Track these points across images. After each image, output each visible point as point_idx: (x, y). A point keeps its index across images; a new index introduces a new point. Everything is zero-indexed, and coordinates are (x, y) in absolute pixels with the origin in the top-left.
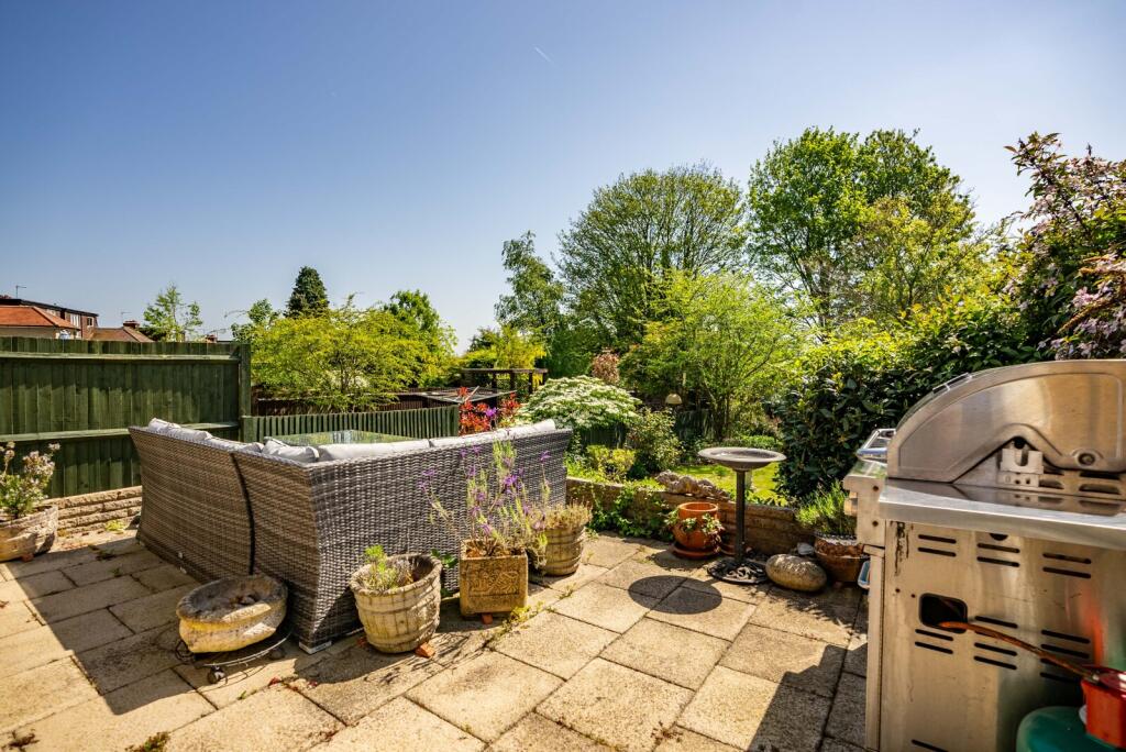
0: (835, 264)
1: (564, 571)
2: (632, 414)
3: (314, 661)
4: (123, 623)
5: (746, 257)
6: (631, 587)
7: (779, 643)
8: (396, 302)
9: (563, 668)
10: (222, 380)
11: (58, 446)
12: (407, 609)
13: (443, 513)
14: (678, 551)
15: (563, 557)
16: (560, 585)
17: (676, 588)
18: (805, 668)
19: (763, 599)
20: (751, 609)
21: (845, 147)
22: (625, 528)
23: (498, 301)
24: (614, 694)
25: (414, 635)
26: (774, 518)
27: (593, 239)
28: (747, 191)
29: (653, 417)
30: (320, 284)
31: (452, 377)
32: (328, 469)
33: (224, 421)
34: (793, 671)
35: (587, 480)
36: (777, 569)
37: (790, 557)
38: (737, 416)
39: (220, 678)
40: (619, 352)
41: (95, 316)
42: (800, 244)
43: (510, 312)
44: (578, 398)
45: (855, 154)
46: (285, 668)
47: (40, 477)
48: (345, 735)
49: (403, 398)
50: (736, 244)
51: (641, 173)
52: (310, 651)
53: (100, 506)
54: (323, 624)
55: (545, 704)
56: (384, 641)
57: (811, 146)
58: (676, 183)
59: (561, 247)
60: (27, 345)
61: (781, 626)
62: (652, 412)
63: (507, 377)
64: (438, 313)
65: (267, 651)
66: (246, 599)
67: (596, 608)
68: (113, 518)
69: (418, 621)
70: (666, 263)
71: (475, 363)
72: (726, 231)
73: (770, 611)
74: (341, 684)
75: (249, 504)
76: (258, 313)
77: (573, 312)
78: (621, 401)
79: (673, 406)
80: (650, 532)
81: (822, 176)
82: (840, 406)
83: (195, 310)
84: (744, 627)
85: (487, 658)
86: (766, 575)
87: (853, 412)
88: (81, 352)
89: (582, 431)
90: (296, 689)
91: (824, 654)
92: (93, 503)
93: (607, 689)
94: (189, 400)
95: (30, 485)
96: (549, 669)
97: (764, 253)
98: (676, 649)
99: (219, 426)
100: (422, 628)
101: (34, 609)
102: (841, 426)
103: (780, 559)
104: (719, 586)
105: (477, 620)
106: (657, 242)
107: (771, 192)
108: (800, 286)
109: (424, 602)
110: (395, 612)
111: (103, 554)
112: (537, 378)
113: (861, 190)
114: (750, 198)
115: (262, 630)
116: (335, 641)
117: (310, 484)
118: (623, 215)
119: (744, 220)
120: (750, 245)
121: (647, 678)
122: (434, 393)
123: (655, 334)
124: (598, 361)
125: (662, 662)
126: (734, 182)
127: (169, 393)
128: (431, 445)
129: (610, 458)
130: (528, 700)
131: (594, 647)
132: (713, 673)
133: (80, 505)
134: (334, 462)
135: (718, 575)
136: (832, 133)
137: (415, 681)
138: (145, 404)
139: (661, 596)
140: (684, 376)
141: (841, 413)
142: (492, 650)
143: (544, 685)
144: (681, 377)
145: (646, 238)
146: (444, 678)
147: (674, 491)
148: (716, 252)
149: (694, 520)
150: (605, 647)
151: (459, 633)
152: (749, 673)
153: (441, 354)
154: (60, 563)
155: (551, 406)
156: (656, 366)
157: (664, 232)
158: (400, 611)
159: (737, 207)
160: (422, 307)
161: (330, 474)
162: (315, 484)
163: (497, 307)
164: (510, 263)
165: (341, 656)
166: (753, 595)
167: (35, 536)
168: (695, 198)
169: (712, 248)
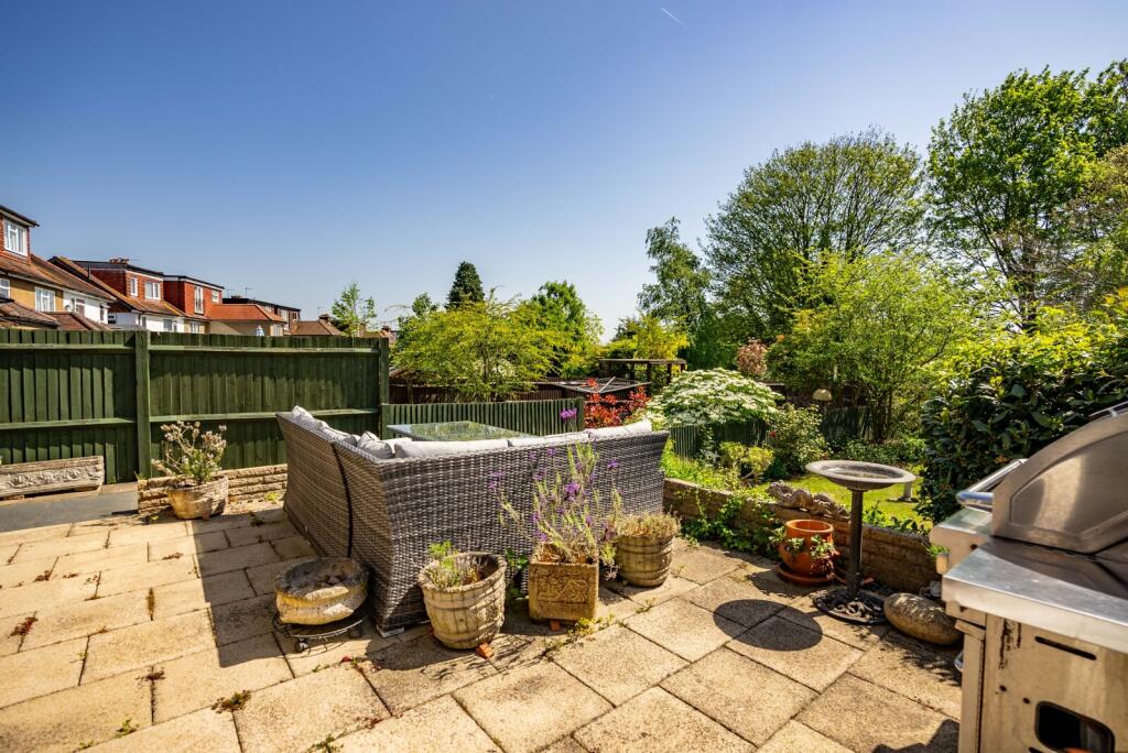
0: (1043, 236)
1: (648, 582)
2: (773, 410)
3: (385, 645)
4: (251, 585)
5: (924, 234)
6: (718, 609)
7: (880, 705)
8: (545, 292)
9: (616, 692)
10: (365, 371)
11: (225, 428)
12: (465, 609)
13: (514, 514)
14: (782, 572)
15: (648, 568)
16: (642, 597)
17: (771, 616)
18: (908, 744)
19: (874, 644)
20: (856, 655)
21: (1066, 89)
22: (730, 540)
23: (641, 291)
24: (662, 732)
25: (473, 634)
26: (904, 547)
27: (744, 223)
28: (926, 157)
29: (794, 414)
30: (477, 277)
31: (593, 367)
32: (399, 466)
33: (368, 407)
34: (890, 745)
35: (693, 485)
36: (897, 610)
37: (915, 599)
38: (901, 417)
39: (304, 649)
40: (767, 342)
41: (298, 311)
42: (998, 213)
43: (654, 300)
44: (712, 391)
45: (1081, 95)
46: (357, 647)
47: (215, 453)
48: (388, 725)
49: (542, 387)
50: (911, 219)
51: (797, 147)
52: (384, 635)
53: (261, 478)
54: (396, 611)
55: (585, 730)
56: (445, 636)
57: (1015, 94)
58: (838, 155)
59: (709, 232)
60: (219, 340)
61: (889, 683)
62: (796, 409)
63: (644, 368)
64: (584, 303)
65: (345, 630)
66: (332, 580)
67: (673, 629)
68: (271, 490)
69: (478, 622)
70: (825, 243)
71: (615, 354)
72: (898, 205)
73: (879, 662)
74: (401, 672)
75: (347, 489)
76: (420, 306)
77: (721, 300)
78: (760, 396)
79: (822, 403)
80: (756, 547)
81: (1031, 129)
82: (999, 417)
83: (371, 303)
84: (840, 677)
85: (542, 668)
86: (884, 616)
87: (1018, 427)
88: (256, 346)
89: (716, 426)
90: (361, 671)
91: (939, 730)
92: (256, 476)
93: (655, 725)
94: (338, 387)
95: (208, 459)
96: (601, 691)
97: (946, 228)
98: (749, 692)
99: (362, 412)
100: (481, 628)
101: (197, 562)
102: (1000, 443)
103: (902, 599)
104: (823, 622)
105: (544, 625)
106: (815, 221)
107: (959, 155)
108: (994, 265)
109: (484, 603)
110: (454, 610)
111: (257, 520)
112: (675, 368)
113: (1087, 141)
114: (929, 165)
115: (339, 610)
116: (407, 628)
117: (382, 479)
118: (775, 195)
119: (922, 192)
120: (928, 219)
121: (705, 720)
122: (573, 383)
123: (804, 323)
124: (745, 351)
125: (727, 704)
126: (910, 148)
127: (323, 382)
128: (510, 445)
129: (745, 456)
130: (570, 721)
131: (656, 673)
132: (785, 729)
133: (247, 476)
134: (406, 460)
135: (824, 607)
136: (1048, 74)
137: (467, 682)
138: (303, 390)
139: (750, 624)
140: (836, 370)
141: (1001, 426)
142: (551, 660)
143: (591, 708)
144: (832, 370)
145: (802, 218)
146: (497, 682)
147: (786, 504)
148: (886, 230)
149: (801, 540)
150: (669, 676)
151: (523, 637)
152: (831, 737)
153: (587, 343)
154: (226, 525)
155: (684, 399)
156: (804, 358)
157: (824, 210)
158: (458, 609)
159: (914, 176)
160: (569, 297)
161: (401, 471)
162: (386, 479)
163: (640, 296)
164: (653, 252)
165: (410, 644)
166: (863, 637)
167: (211, 500)
168: (861, 170)
169: (880, 225)
